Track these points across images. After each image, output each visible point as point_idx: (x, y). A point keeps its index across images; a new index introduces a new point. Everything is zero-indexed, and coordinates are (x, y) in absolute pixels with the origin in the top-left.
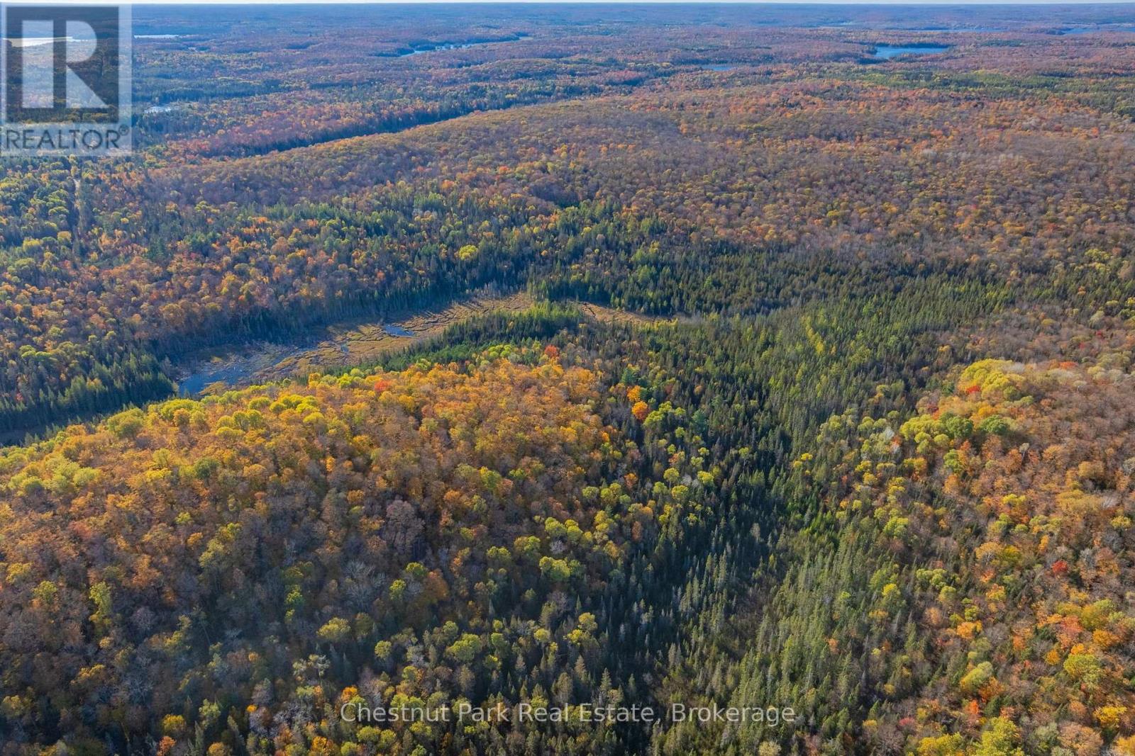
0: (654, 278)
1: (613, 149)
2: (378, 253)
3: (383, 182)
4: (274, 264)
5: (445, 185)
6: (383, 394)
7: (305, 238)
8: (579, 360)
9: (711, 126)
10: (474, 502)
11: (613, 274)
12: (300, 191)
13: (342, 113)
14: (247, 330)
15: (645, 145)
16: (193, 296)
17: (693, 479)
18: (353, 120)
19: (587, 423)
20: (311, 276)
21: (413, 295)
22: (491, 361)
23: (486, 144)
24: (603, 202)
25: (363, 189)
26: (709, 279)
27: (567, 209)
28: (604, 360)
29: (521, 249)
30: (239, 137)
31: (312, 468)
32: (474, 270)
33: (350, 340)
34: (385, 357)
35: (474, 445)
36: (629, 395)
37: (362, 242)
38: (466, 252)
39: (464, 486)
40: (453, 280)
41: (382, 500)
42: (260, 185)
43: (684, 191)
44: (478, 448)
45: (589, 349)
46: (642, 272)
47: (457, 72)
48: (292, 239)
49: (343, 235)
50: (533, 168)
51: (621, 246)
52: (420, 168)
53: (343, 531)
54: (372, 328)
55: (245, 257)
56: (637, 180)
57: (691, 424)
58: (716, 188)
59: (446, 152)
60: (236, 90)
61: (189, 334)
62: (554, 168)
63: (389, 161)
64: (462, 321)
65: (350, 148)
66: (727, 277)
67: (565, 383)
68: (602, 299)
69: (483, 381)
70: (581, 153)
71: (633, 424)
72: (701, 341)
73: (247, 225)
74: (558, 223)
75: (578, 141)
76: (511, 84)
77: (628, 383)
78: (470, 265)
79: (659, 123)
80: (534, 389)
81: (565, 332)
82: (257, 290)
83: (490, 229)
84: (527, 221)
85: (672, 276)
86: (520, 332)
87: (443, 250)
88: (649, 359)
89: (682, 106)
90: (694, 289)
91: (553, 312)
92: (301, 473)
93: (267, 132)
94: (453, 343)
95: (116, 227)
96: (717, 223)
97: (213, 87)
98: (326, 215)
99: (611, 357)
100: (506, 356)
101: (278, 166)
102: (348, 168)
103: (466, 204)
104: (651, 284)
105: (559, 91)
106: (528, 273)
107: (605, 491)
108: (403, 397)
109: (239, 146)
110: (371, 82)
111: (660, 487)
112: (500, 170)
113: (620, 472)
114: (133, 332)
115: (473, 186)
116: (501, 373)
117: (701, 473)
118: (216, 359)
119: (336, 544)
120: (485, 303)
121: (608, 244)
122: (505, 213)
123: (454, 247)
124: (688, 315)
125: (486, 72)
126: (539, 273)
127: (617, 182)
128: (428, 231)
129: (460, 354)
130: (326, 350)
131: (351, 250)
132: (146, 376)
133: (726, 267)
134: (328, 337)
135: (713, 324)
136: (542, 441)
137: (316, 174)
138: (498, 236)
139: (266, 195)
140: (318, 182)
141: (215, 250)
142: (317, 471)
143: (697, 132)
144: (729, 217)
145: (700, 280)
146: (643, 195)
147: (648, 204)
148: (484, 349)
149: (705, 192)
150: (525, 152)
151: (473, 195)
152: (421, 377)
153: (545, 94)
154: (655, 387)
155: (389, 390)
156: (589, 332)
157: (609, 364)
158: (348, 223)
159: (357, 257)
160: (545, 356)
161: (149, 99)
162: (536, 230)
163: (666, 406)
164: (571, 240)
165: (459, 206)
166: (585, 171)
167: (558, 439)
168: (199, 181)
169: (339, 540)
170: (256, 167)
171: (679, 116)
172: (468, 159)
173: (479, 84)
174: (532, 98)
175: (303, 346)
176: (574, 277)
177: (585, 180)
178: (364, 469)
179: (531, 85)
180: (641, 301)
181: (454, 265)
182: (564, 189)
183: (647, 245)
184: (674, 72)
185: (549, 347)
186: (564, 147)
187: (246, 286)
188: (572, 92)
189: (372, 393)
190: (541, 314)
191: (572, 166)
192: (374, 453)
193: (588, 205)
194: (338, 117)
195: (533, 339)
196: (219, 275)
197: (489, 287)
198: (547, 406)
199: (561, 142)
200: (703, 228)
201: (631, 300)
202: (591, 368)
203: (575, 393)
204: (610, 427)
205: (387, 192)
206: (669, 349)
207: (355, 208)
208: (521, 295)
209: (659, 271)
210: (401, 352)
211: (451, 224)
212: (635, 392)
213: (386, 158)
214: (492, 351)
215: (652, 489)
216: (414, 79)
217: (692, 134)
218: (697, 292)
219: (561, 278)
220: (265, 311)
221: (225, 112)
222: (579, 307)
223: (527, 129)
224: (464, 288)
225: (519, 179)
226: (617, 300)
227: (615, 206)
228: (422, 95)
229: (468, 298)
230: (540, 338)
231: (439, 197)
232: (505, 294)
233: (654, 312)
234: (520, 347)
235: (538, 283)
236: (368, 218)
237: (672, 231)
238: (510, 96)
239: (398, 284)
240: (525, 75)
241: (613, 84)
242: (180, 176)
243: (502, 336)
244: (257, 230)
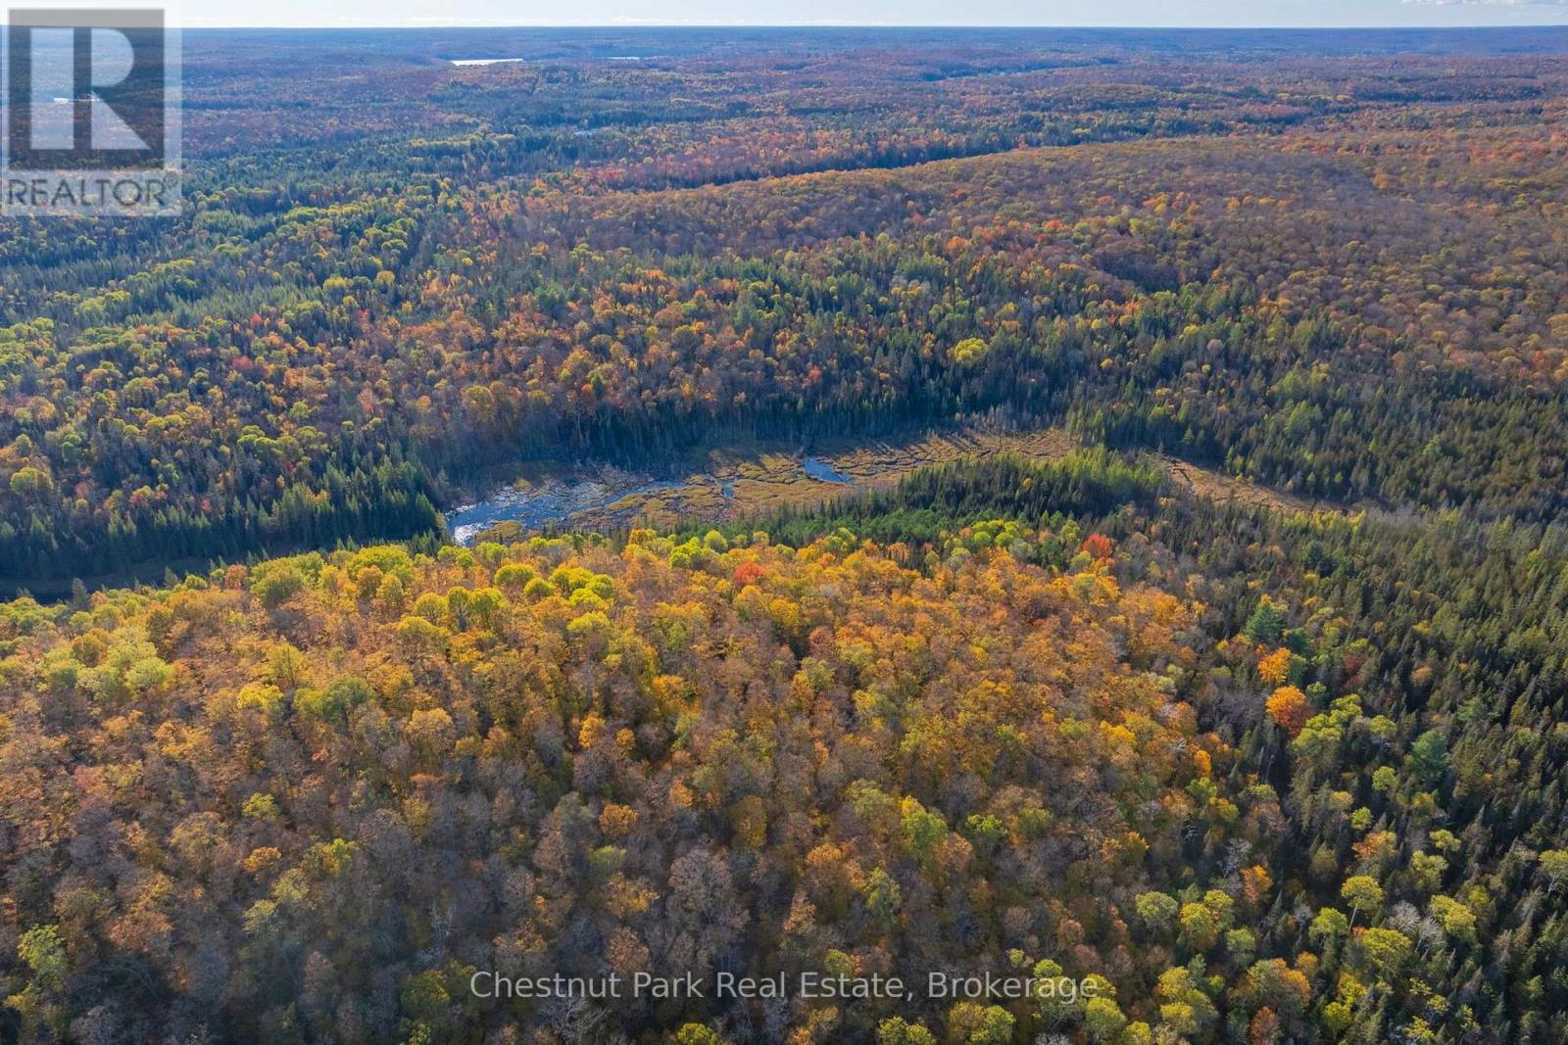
0: (1320, 427)
1: (1251, 205)
2: (820, 338)
3: (855, 235)
4: (651, 339)
5: (952, 244)
6: (746, 589)
7: (710, 305)
8: (1154, 570)
9: (1434, 179)
10: (873, 882)
11: (1234, 411)
12: (726, 239)
13: (820, 142)
14: (584, 441)
15: (1308, 203)
16: (516, 377)
17: (1423, 915)
18: (835, 152)
19: (1162, 721)
20: (704, 365)
21: (863, 411)
22: (974, 549)
23: (1030, 188)
24: (1225, 288)
25: (822, 242)
26: (1436, 438)
27: (1157, 294)
28: (1207, 578)
29: (1064, 354)
30: (671, 165)
31: (550, 736)
32: (975, 382)
33: (740, 477)
34: (786, 513)
35: (900, 733)
36: (1263, 666)
37: (799, 319)
38: (966, 349)
39: (860, 836)
40: (935, 394)
41: (670, 837)
42: (672, 227)
43: (1381, 280)
44: (907, 746)
45: (1177, 549)
46: (1295, 415)
47: (1002, 100)
48: (691, 304)
49: (770, 306)
50: (1104, 225)
51: (1253, 363)
52: (917, 217)
53: (567, 901)
54: (784, 461)
55: (611, 326)
56: (1292, 256)
57: (1409, 758)
58: (1447, 278)
59: (964, 197)
60: (690, 114)
61: (497, 439)
62: (1140, 228)
63: (872, 205)
64: (937, 467)
65: (817, 183)
66: (1474, 441)
67: (1121, 618)
68: (1210, 456)
69: (950, 588)
70: (1193, 206)
71: (1270, 738)
72: (1425, 565)
73: (631, 279)
74: (1138, 317)
75: (1187, 190)
76: (1084, 117)
77: (1260, 637)
78: (970, 373)
79: (1334, 172)
80: (1053, 622)
81: (1130, 509)
82: (615, 379)
83: (1014, 317)
84: (1082, 308)
85: (1355, 425)
86: (1042, 499)
87: (929, 343)
88: (1307, 589)
89: (1376, 149)
90: (1401, 456)
91: (1110, 469)
92: (524, 742)
93: (708, 161)
94: (913, 504)
95: (454, 271)
96: (1448, 340)
97: (662, 109)
98: (755, 274)
99: (1225, 574)
100: (1006, 544)
101: (705, 203)
102: (806, 211)
103: (982, 274)
104: (1312, 438)
105: (1159, 127)
106: (1071, 395)
107: (1192, 912)
108: (779, 604)
109: (665, 178)
110: (873, 109)
111: (1334, 921)
112: (1047, 226)
113: (1232, 861)
114: (410, 422)
115: (996, 248)
116: (990, 578)
117: (1440, 902)
118: (523, 483)
119: (540, 929)
120: (986, 441)
121: (1227, 357)
122: (1045, 293)
123: (948, 339)
124: (1389, 507)
125: (1047, 100)
126: (1092, 397)
127: (1255, 256)
128: (910, 312)
129: (918, 529)
130: (696, 490)
131: (776, 330)
132: (397, 497)
133: (1468, 420)
134: (706, 467)
135: (1444, 533)
136: (1052, 750)
137: (758, 218)
138: (1027, 329)
139: (676, 240)
140: (757, 229)
141: (570, 310)
142: (557, 742)
143: (1406, 188)
144: (1473, 331)
145: (1414, 441)
146: (1301, 281)
147: (1311, 297)
148: (966, 525)
149: (1425, 284)
150: (1094, 203)
151: (996, 262)
152: (830, 562)
153: (1136, 130)
154: (1323, 657)
155: (759, 583)
156: (1180, 516)
157: (1218, 586)
158: (784, 288)
159: (783, 341)
160: (1085, 555)
161: (576, 122)
162: (1095, 324)
163: (1349, 705)
164: (1159, 345)
165: (969, 277)
166: (1197, 235)
167: (1092, 752)
168: (589, 216)
169: (549, 922)
170: (673, 202)
171: (1372, 163)
172: (996, 208)
173: (1033, 113)
174: (1115, 133)
175: (662, 478)
176: (1157, 410)
177: (1194, 251)
178: (652, 754)
179: (1113, 118)
180: (1289, 468)
181: (942, 370)
182: (1155, 262)
183: (1304, 366)
184: (1358, 108)
185: (1095, 536)
186: (1163, 196)
187: (598, 370)
188: (1180, 128)
189: (724, 585)
190: (1088, 470)
191: (1173, 225)
192: (688, 719)
193: (1197, 291)
194: (815, 147)
195: (1066, 516)
196: (564, 349)
197: (997, 412)
198: (1077, 668)
199: (1158, 190)
200: (1419, 347)
201: (1269, 463)
202: (1180, 594)
203: (1139, 644)
204: (1215, 737)
205: (858, 248)
206: (1351, 572)
207: (802, 268)
208: (1053, 432)
209: (1328, 415)
210: (816, 510)
211: (951, 305)
212: (1276, 662)
213: (867, 200)
214: (979, 531)
215: (1309, 922)
216: (938, 107)
217: (1399, 190)
218: (1407, 462)
219: (1134, 409)
220: (617, 413)
221: (663, 137)
222: (1163, 465)
223: (1102, 168)
224: (953, 410)
225: (1077, 241)
226: (1239, 460)
227: (1246, 295)
228: (944, 126)
229: (958, 427)
230: (1078, 517)
231: (940, 261)
232: (1025, 428)
233: (1312, 492)
234: (1036, 528)
235: (1087, 415)
236: (816, 283)
237: (1355, 346)
238: (1080, 130)
239: (840, 392)
240: (1108, 106)
241: (1251, 121)
242: (566, 209)
243: (1006, 502)
244: (644, 289)
